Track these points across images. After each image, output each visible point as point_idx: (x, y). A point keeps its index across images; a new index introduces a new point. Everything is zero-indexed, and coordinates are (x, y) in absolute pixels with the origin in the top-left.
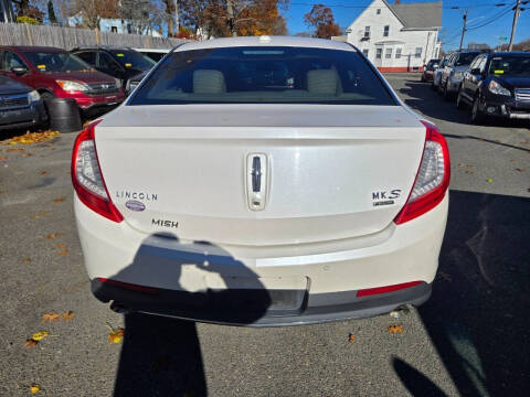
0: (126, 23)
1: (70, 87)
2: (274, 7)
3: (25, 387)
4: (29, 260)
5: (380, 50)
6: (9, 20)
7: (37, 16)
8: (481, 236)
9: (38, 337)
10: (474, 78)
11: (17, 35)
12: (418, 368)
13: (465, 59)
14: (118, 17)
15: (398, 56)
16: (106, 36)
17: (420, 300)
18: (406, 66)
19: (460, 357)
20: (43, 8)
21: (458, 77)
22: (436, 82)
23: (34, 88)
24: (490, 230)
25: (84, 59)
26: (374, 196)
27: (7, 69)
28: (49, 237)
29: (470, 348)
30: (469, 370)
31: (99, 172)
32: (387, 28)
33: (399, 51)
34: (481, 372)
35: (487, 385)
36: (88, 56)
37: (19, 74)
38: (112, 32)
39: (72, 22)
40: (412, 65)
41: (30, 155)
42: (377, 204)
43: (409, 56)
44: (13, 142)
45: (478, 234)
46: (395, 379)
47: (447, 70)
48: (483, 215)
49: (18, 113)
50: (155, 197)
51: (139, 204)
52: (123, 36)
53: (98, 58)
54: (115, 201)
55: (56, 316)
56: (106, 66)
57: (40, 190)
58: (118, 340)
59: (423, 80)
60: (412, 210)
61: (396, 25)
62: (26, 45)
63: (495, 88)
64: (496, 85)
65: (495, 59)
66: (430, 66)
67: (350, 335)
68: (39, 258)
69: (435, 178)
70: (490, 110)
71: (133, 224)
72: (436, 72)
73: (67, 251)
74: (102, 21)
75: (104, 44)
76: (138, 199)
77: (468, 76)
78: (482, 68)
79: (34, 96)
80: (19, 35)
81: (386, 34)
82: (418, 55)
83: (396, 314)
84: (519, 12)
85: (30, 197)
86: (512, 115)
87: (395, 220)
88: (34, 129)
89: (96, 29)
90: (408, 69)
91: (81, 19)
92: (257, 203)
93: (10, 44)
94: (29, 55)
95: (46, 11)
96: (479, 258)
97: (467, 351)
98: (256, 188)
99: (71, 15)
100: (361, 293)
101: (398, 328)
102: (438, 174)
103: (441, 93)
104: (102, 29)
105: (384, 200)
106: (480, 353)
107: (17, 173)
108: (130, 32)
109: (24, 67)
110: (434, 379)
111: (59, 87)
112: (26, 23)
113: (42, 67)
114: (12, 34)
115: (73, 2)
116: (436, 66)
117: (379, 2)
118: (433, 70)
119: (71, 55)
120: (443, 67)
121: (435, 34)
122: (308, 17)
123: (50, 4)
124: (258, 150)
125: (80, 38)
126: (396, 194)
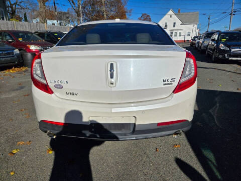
0: (59, 22)
1: (33, 48)
2: (125, 15)
3: (8, 173)
4: (12, 120)
5: (172, 33)
6: (6, 20)
7: (19, 19)
8: (216, 107)
9: (15, 151)
10: (213, 43)
12: (187, 162)
13: (209, 35)
14: (55, 19)
15: (180, 35)
16: (50, 27)
17: (186, 129)
20: (22, 16)
21: (206, 43)
22: (197, 46)
23: (17, 48)
25: (40, 36)
27: (5, 40)
28: (21, 110)
30: (210, 162)
32: (175, 23)
33: (180, 33)
34: (215, 164)
35: (218, 168)
37: (10, 42)
38: (52, 25)
39: (34, 21)
40: (186, 40)
41: (14, 77)
42: (165, 84)
43: (185, 35)
44: (7, 72)
46: (176, 166)
47: (201, 41)
48: (217, 99)
49: (9, 59)
50: (67, 82)
51: (60, 85)
52: (57, 27)
53: (46, 36)
55: (23, 143)
56: (49, 39)
57: (19, 91)
58: (51, 153)
59: (191, 46)
60: (181, 87)
61: (178, 22)
62: (13, 30)
63: (222, 46)
65: (222, 35)
66: (194, 39)
67: (157, 149)
68: (16, 119)
70: (220, 56)
71: (57, 95)
73: (29, 116)
74: (48, 21)
75: (48, 30)
76: (60, 83)
77: (210, 42)
78: (216, 38)
79: (17, 51)
80: (11, 26)
81: (174, 26)
82: (189, 35)
83: (176, 136)
84: (232, 16)
85: (13, 94)
86: (230, 58)
88: (16, 66)
89: (45, 24)
91: (38, 20)
92: (112, 84)
93: (7, 29)
94: (15, 34)
96: (215, 117)
97: (209, 155)
99: (35, 18)
100: (159, 124)
101: (178, 146)
102: (192, 73)
103: (199, 51)
104: (48, 24)
105: (168, 83)
106: (215, 155)
107: (8, 84)
108: (60, 25)
109: (12, 39)
110: (194, 166)
111: (28, 48)
112: (14, 21)
113: (20, 39)
114: (7, 25)
115: (35, 13)
116: (196, 39)
117: (171, 12)
118: (195, 41)
119: (34, 34)
120: (199, 39)
121: (196, 26)
122: (140, 19)
123: (25, 14)
124: (112, 60)
125: (38, 27)
126: (173, 80)
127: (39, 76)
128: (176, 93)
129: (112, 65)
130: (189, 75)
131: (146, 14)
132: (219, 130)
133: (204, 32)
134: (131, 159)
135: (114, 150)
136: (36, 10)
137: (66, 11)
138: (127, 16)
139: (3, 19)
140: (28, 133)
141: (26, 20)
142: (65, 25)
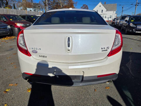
0: (34, 9)
1: (19, 25)
2: (73, 5)
3: (3, 104)
4: (6, 70)
6: (3, 8)
7: (11, 7)
8: (130, 63)
9: (7, 90)
10: (126, 23)
11: (5, 11)
12: (114, 98)
13: (123, 18)
14: (32, 8)
15: (105, 18)
16: (29, 12)
18: (107, 20)
19: (126, 96)
20: (12, 5)
21: (121, 22)
22: (115, 24)
23: (9, 25)
24: (132, 61)
25: (22, 18)
26: (102, 48)
27: (2, 20)
28: (11, 64)
29: (129, 93)
30: (129, 99)
31: (24, 42)
32: (102, 10)
33: (106, 16)
34: (132, 100)
35: (134, 103)
36: (24, 17)
37: (5, 21)
38: (30, 11)
39: (20, 9)
40: (109, 20)
41: (7, 42)
42: (103, 51)
43: (108, 18)
44: (3, 39)
45: (129, 62)
46: (108, 102)
47: (118, 21)
48: (130, 57)
49: (4, 31)
50: (40, 49)
51: (35, 51)
52: (33, 12)
53: (26, 17)
54: (29, 50)
55: (13, 85)
56: (28, 20)
57: (10, 51)
58: (30, 91)
59: (112, 24)
60: (112, 53)
61: (105, 10)
62: (7, 14)
63: (131, 25)
64: (132, 24)
65: (131, 17)
66: (114, 20)
67: (95, 90)
68: (9, 69)
69: (118, 44)
70: (131, 31)
71: (34, 57)
72: (115, 22)
73: (16, 67)
75: (28, 14)
76: (35, 50)
77: (124, 22)
78: (128, 20)
79: (9, 27)
81: (102, 12)
82: (111, 17)
83: (108, 83)
84: (137, 6)
85: (7, 53)
86: (136, 32)
87: (108, 56)
88: (8, 36)
89: (26, 10)
90: (108, 21)
91: (22, 8)
92: (69, 50)
93: (3, 14)
94: (8, 16)
95: (13, 6)
96: (130, 69)
97: (128, 94)
98: (69, 46)
99: (20, 7)
100: (98, 76)
101: (108, 88)
102: (119, 43)
104: (28, 10)
105: (105, 50)
106: (132, 95)
107: (4, 47)
108: (35, 11)
109: (7, 20)
110: (119, 102)
111: (16, 25)
112: (7, 9)
113: (11, 20)
114: (3, 11)
115: (20, 4)
116: (115, 20)
117: (100, 4)
118: (115, 21)
119: (19, 17)
120: (117, 20)
121: (115, 12)
122: (82, 8)
123: (14, 4)
124: (69, 35)
125: (22, 12)
126: (108, 48)
127: (22, 45)
128: (109, 56)
129: (69, 38)
130: (117, 45)
131: (85, 5)
132: (133, 78)
133: (120, 16)
134: (79, 96)
135: (69, 90)
136: (21, 2)
137: (38, 3)
138: (74, 6)
139: (1, 7)
140: (15, 78)
141: (15, 8)
142: (38, 11)
